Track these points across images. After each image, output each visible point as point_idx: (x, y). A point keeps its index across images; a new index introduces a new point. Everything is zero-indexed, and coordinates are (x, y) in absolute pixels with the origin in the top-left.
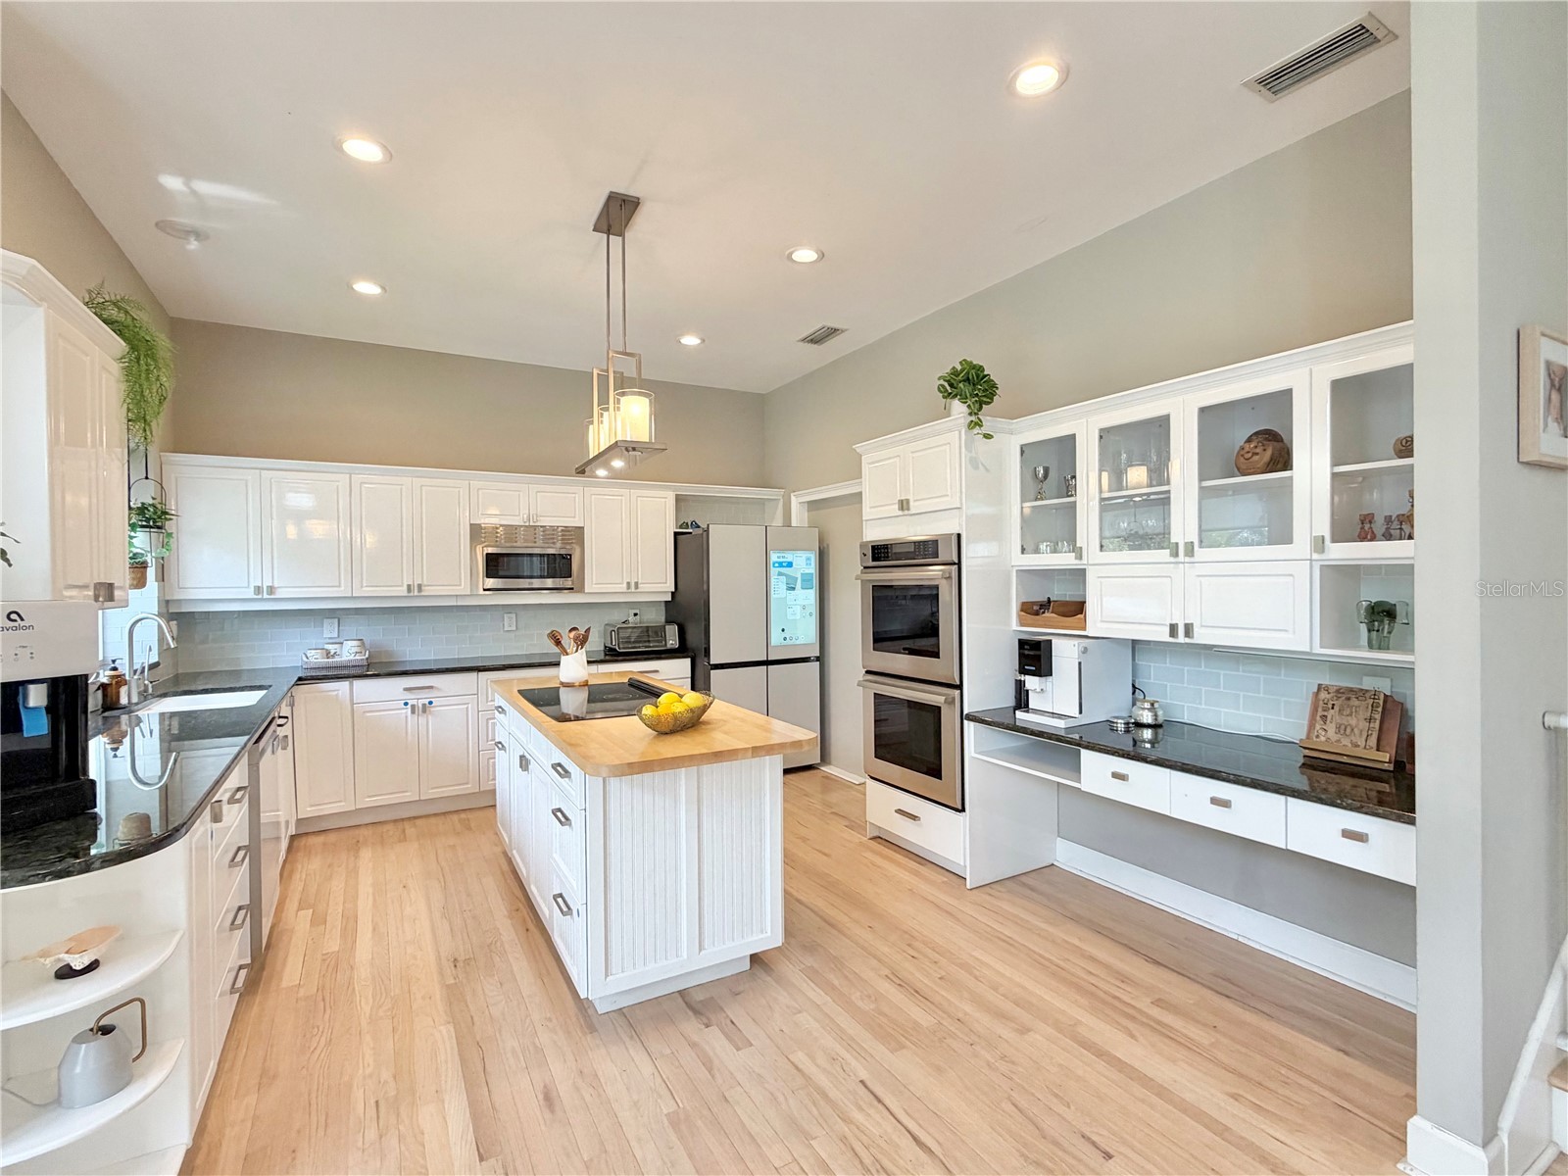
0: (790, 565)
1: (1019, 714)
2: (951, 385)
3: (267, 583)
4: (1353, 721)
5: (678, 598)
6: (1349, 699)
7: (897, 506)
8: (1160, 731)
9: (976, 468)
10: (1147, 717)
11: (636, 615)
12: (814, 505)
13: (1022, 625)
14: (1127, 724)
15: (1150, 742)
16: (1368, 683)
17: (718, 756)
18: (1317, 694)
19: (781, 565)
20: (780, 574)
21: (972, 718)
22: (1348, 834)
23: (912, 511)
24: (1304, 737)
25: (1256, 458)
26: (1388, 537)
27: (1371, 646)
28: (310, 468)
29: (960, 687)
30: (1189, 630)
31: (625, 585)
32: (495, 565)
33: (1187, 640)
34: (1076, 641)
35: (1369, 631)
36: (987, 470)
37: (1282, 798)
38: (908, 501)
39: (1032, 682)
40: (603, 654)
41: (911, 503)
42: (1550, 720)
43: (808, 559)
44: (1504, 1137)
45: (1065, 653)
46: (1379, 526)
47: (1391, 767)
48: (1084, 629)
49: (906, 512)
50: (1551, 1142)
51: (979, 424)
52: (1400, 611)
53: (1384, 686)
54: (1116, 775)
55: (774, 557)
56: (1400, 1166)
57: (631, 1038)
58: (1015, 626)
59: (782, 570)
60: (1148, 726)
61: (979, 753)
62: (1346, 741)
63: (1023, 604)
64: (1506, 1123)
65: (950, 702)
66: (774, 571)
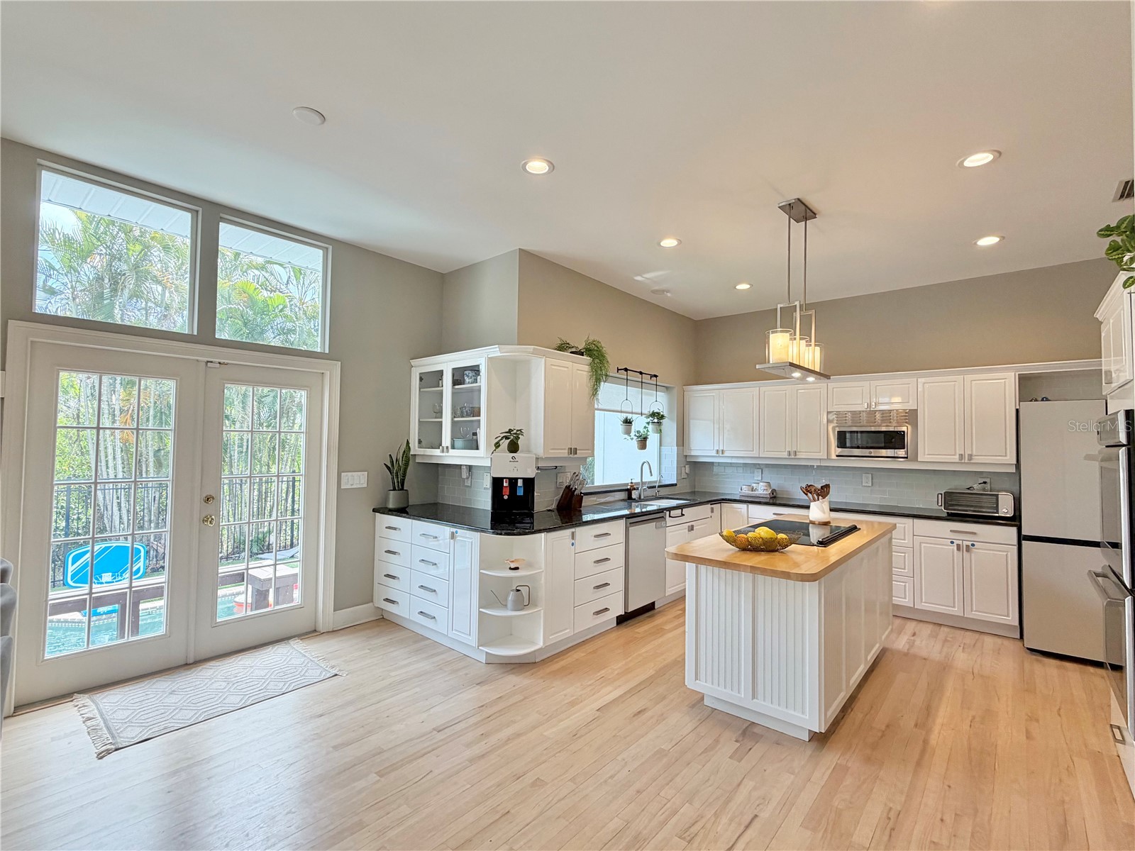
3: (721, 448)
11: (985, 483)
17: (786, 575)
28: (739, 386)
31: (958, 456)
32: (842, 439)
57: (699, 720)
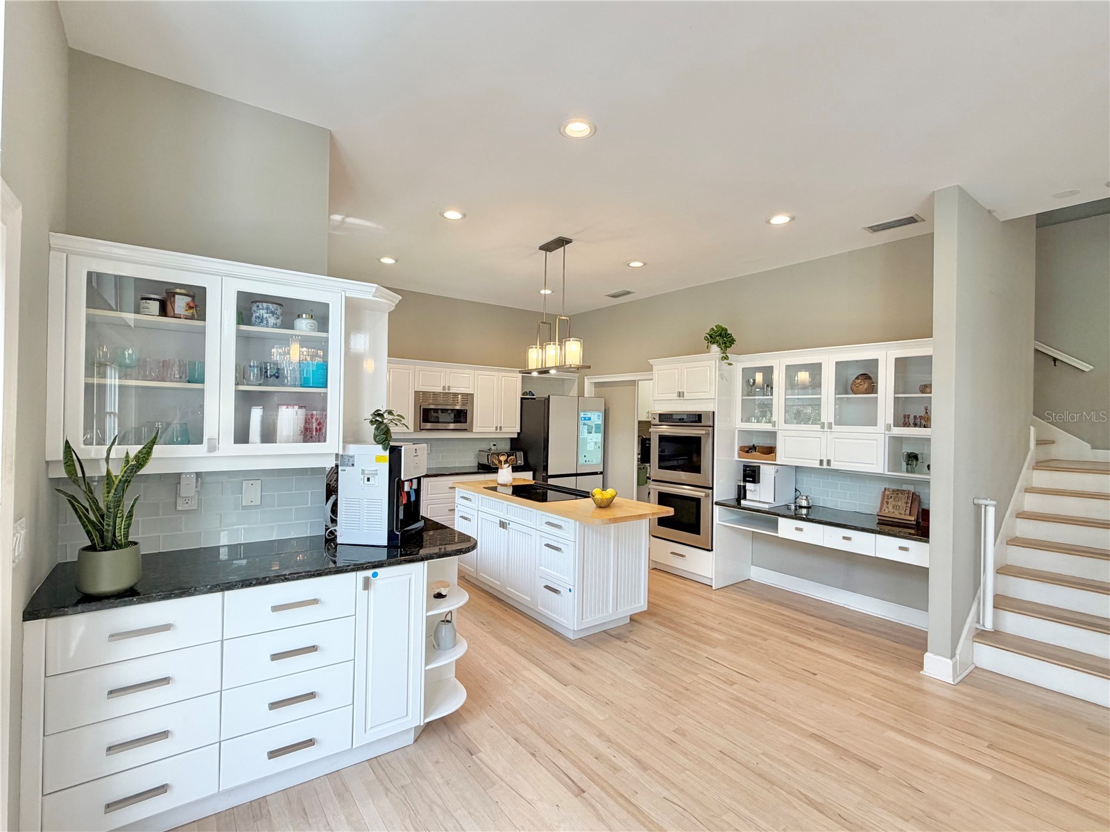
0: (590, 419)
1: (743, 502)
2: (711, 337)
4: (900, 504)
5: (521, 436)
6: (898, 494)
7: (676, 395)
8: (810, 510)
9: (723, 379)
10: (804, 503)
11: (495, 445)
12: (597, 385)
13: (740, 457)
14: (796, 506)
15: (805, 515)
16: (905, 487)
18: (884, 492)
19: (585, 418)
20: (584, 424)
21: (717, 503)
22: (901, 548)
23: (685, 398)
24: (878, 510)
25: (861, 387)
26: (915, 425)
27: (907, 471)
29: (712, 488)
30: (829, 462)
31: (494, 428)
32: (426, 415)
33: (828, 467)
34: (773, 467)
35: (907, 464)
36: (727, 380)
37: (873, 535)
38: (683, 392)
39: (749, 486)
40: (477, 468)
41: (685, 394)
42: (976, 501)
43: (599, 416)
44: (958, 657)
45: (767, 472)
46: (912, 421)
47: (915, 523)
48: (775, 461)
49: (681, 398)
50: (973, 663)
51: (726, 358)
52: (919, 457)
53: (911, 488)
54: (797, 529)
55: (582, 415)
56: (921, 672)
58: (736, 458)
59: (586, 422)
60: (805, 507)
61: (722, 521)
62: (897, 512)
63: (741, 447)
64: (958, 652)
65: (707, 496)
66: (581, 422)
